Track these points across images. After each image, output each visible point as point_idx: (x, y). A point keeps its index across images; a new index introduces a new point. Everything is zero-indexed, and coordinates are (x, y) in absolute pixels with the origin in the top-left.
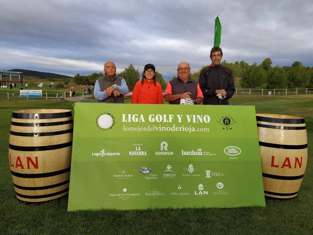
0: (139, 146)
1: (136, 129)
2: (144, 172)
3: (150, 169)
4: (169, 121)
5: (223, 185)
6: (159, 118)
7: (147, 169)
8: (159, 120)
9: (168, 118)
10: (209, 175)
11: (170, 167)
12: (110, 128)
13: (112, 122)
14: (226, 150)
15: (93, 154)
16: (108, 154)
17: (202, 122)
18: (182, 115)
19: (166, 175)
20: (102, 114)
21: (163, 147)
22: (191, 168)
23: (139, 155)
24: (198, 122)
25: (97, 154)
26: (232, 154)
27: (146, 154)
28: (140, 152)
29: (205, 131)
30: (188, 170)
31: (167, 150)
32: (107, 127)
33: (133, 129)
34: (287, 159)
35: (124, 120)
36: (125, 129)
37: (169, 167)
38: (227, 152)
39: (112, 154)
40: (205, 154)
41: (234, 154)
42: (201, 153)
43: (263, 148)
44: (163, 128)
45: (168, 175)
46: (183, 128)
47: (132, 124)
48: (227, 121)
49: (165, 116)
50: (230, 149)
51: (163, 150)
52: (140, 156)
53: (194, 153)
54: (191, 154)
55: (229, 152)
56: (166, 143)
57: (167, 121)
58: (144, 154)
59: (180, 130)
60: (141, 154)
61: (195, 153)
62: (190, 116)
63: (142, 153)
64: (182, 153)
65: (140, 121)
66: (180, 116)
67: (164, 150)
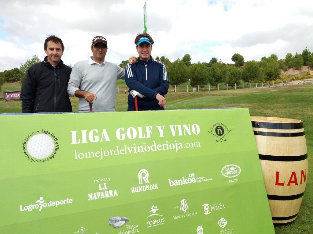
0: (104, 182)
1: (97, 155)
2: (117, 225)
3: (125, 218)
4: (146, 136)
5: (226, 222)
6: (132, 133)
7: (119, 218)
8: (132, 137)
9: (144, 132)
10: (208, 211)
11: (155, 208)
12: (51, 158)
13: (53, 145)
14: (224, 171)
15: (23, 208)
16: (51, 204)
17: (190, 134)
18: (163, 126)
19: (151, 223)
20: (33, 133)
21: (143, 179)
22: (184, 205)
23: (105, 198)
24: (185, 135)
25: (29, 208)
26: (232, 175)
27: (117, 195)
28: (106, 192)
29: (195, 147)
30: (181, 208)
31: (149, 182)
32: (46, 157)
33: (91, 154)
34: (294, 174)
35: (74, 141)
36: (78, 157)
37: (154, 210)
38: (226, 173)
39: (58, 203)
40: (199, 179)
41: (234, 175)
42: (195, 180)
43: (264, 162)
44: (139, 147)
45: (154, 222)
46: (167, 145)
47: (90, 146)
48: (220, 131)
49: (140, 129)
50: (228, 169)
51: (142, 183)
52: (108, 198)
53: (185, 181)
54: (182, 184)
55: (228, 173)
56: (147, 171)
57: (145, 137)
58: (113, 194)
59: (164, 149)
60: (108, 196)
61: (187, 181)
62: (174, 127)
63: (110, 194)
64: (170, 184)
65: (102, 141)
66: (162, 128)
67: (144, 184)
